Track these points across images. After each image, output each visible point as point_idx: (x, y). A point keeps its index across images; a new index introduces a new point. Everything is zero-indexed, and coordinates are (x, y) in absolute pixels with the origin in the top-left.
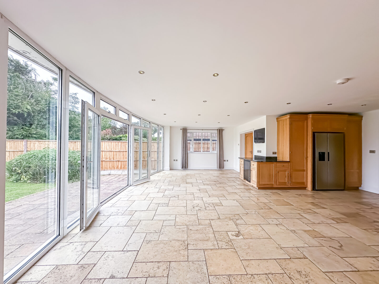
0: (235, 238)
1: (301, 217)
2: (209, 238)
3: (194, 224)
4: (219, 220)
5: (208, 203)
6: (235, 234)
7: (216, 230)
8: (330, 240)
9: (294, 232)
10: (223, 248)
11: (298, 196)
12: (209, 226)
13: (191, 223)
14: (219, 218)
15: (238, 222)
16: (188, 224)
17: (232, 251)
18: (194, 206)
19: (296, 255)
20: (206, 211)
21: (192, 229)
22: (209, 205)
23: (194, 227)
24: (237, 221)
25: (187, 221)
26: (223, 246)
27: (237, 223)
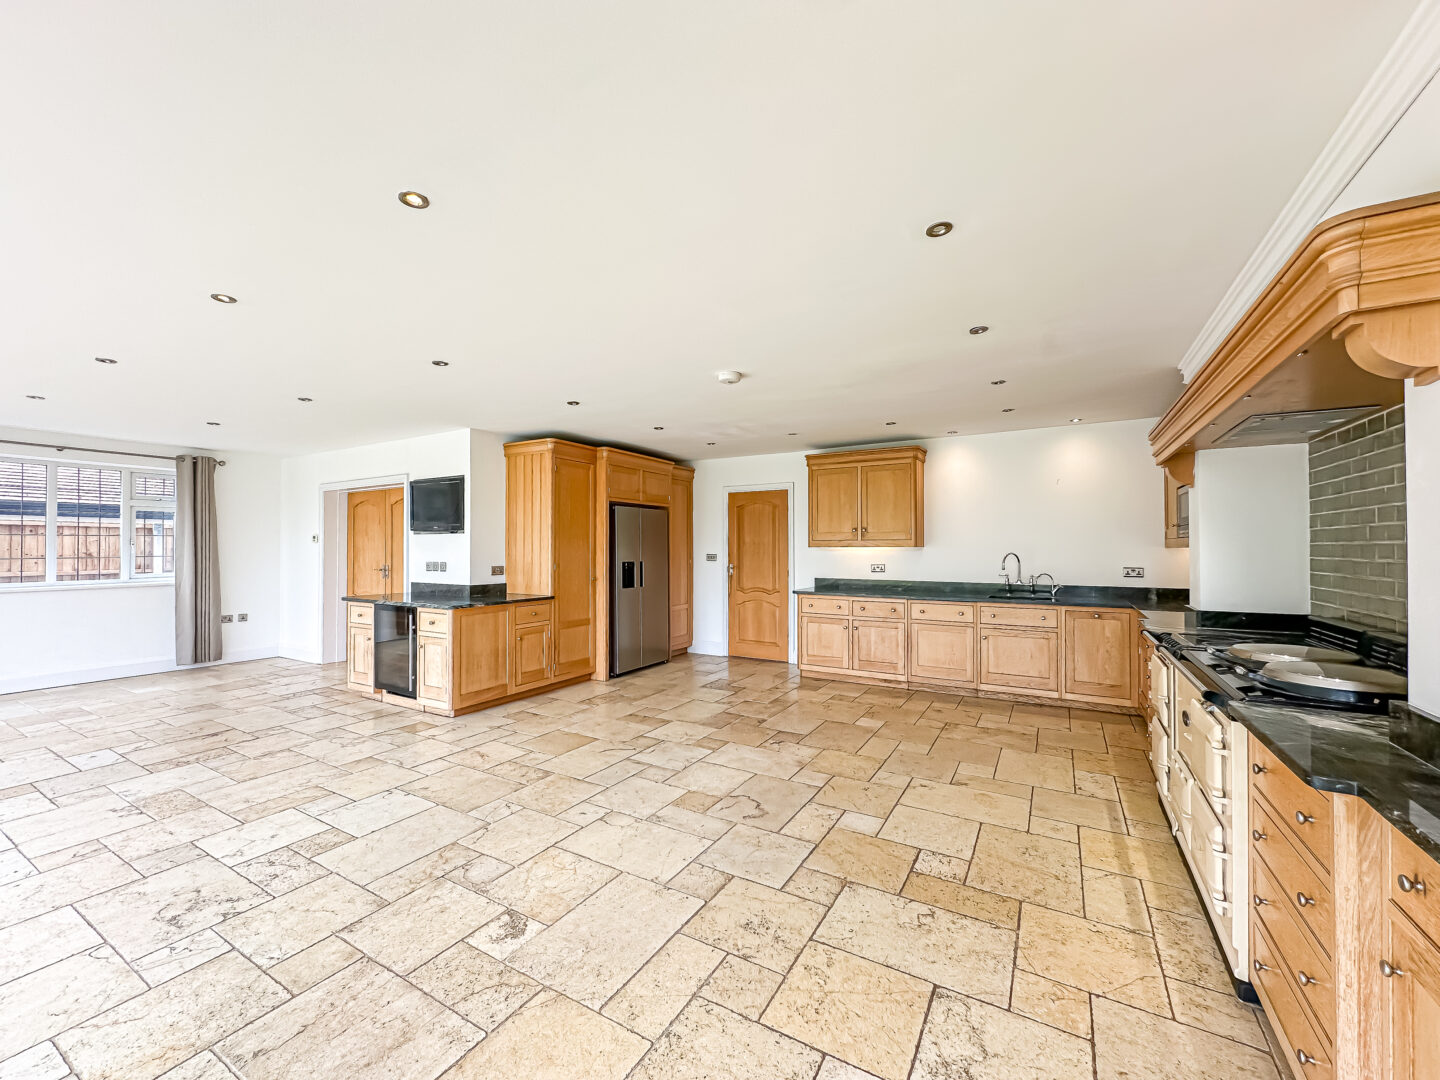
0: (511, 945)
1: (641, 768)
2: (404, 1020)
3: (253, 1012)
4: (389, 909)
5: (262, 859)
6: (502, 932)
7: (411, 963)
8: (734, 801)
9: (655, 819)
10: (500, 1018)
11: (588, 707)
12: (358, 966)
13: (231, 1019)
14: (383, 904)
15: (475, 874)
16: (208, 1035)
17: (544, 1005)
18: (169, 915)
19: (710, 884)
20: (275, 905)
21: (265, 1045)
22: (272, 863)
23: (266, 1027)
24: (469, 874)
25: (185, 1020)
26: (495, 1007)
27: (474, 880)
